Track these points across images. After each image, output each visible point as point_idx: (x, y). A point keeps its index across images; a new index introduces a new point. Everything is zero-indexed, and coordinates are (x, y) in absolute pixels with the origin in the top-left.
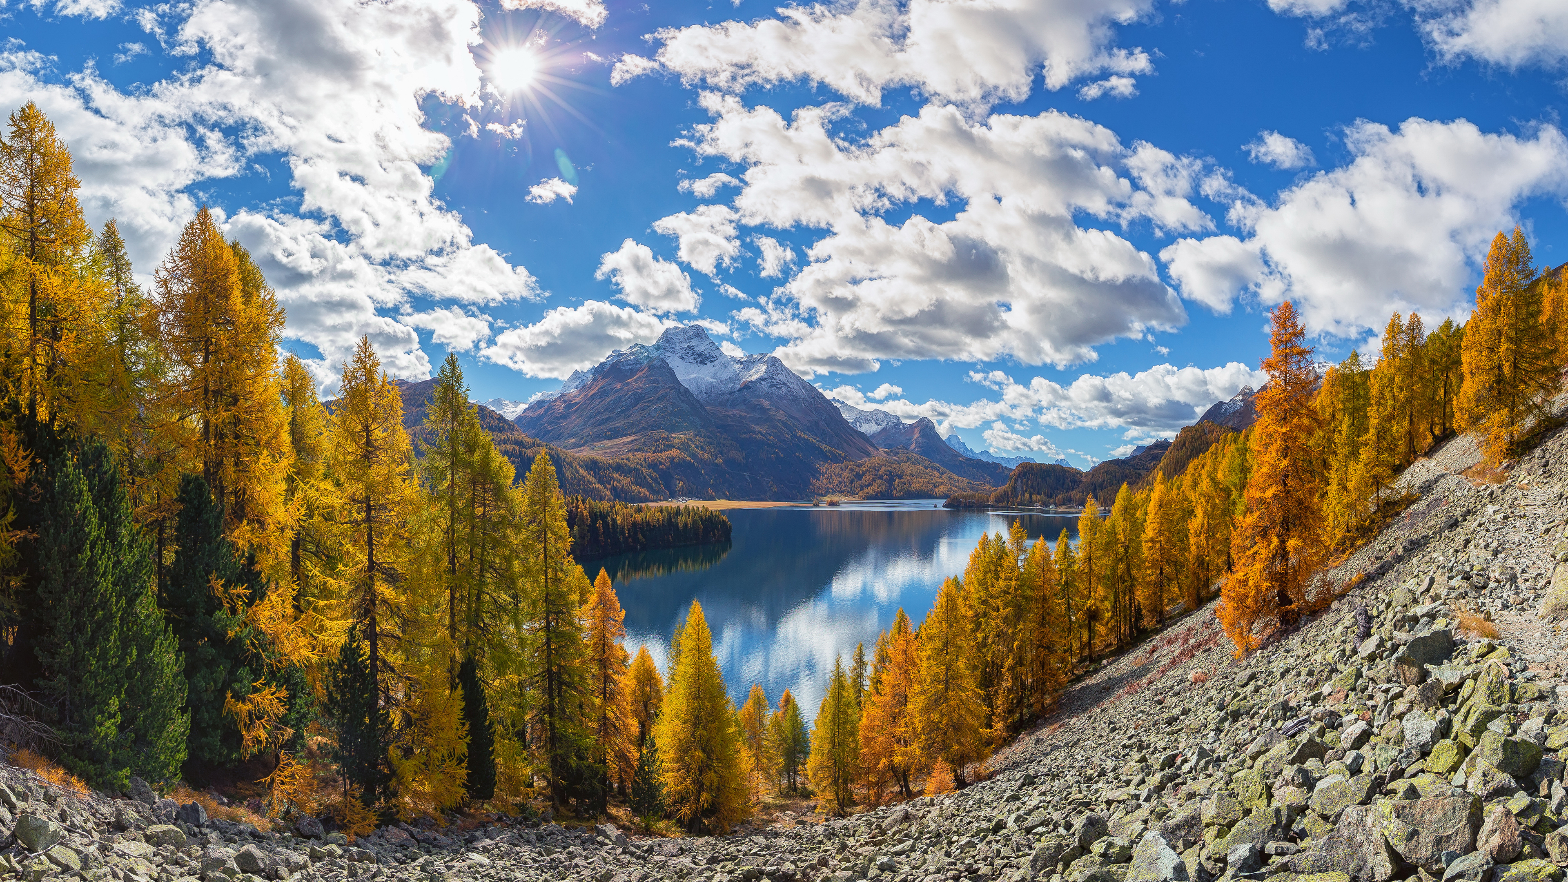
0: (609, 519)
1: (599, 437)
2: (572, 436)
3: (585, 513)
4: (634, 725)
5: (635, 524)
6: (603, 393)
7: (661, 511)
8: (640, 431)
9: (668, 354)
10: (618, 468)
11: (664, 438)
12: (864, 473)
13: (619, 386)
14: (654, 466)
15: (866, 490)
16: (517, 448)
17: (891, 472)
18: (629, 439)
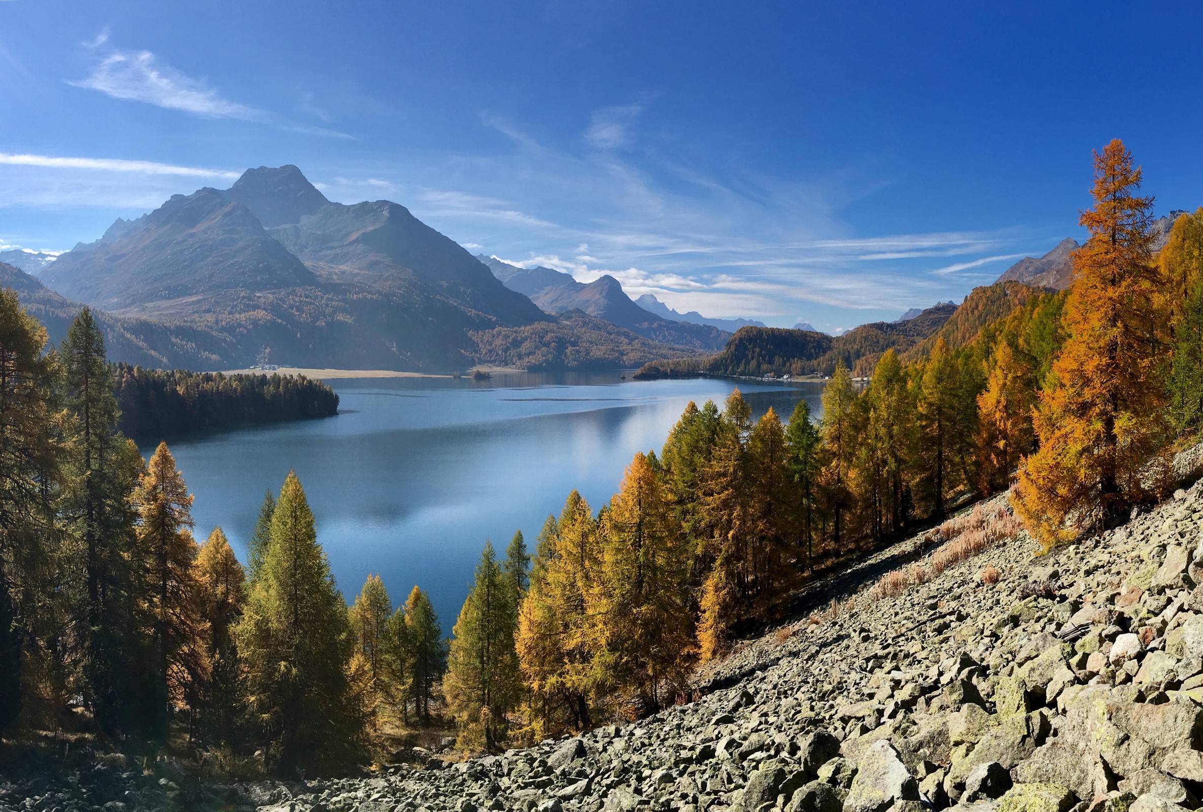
1: (152, 296)
7: (240, 379)
8: (209, 289)
9: (251, 200)
11: (244, 298)
13: (180, 236)
15: (526, 360)
17: (560, 339)
18: (194, 298)
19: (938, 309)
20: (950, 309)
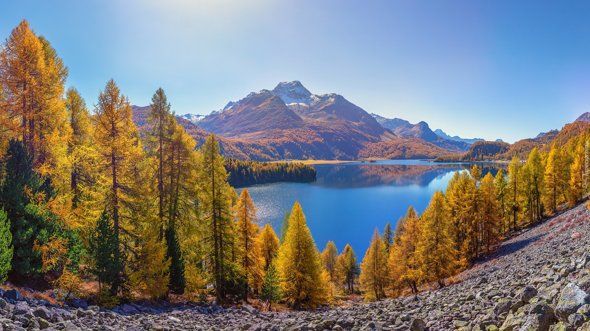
0: (248, 169)
1: (244, 131)
2: (228, 131)
3: (235, 166)
4: (263, 260)
5: (263, 171)
6: (245, 112)
7: (278, 165)
8: (265, 129)
9: (281, 94)
10: (254, 146)
11: (279, 132)
12: (389, 148)
13: (254, 108)
14: (273, 145)
15: (390, 155)
16: (199, 136)
17: (404, 147)
18: (260, 133)
19: (551, 132)
20: (556, 132)
